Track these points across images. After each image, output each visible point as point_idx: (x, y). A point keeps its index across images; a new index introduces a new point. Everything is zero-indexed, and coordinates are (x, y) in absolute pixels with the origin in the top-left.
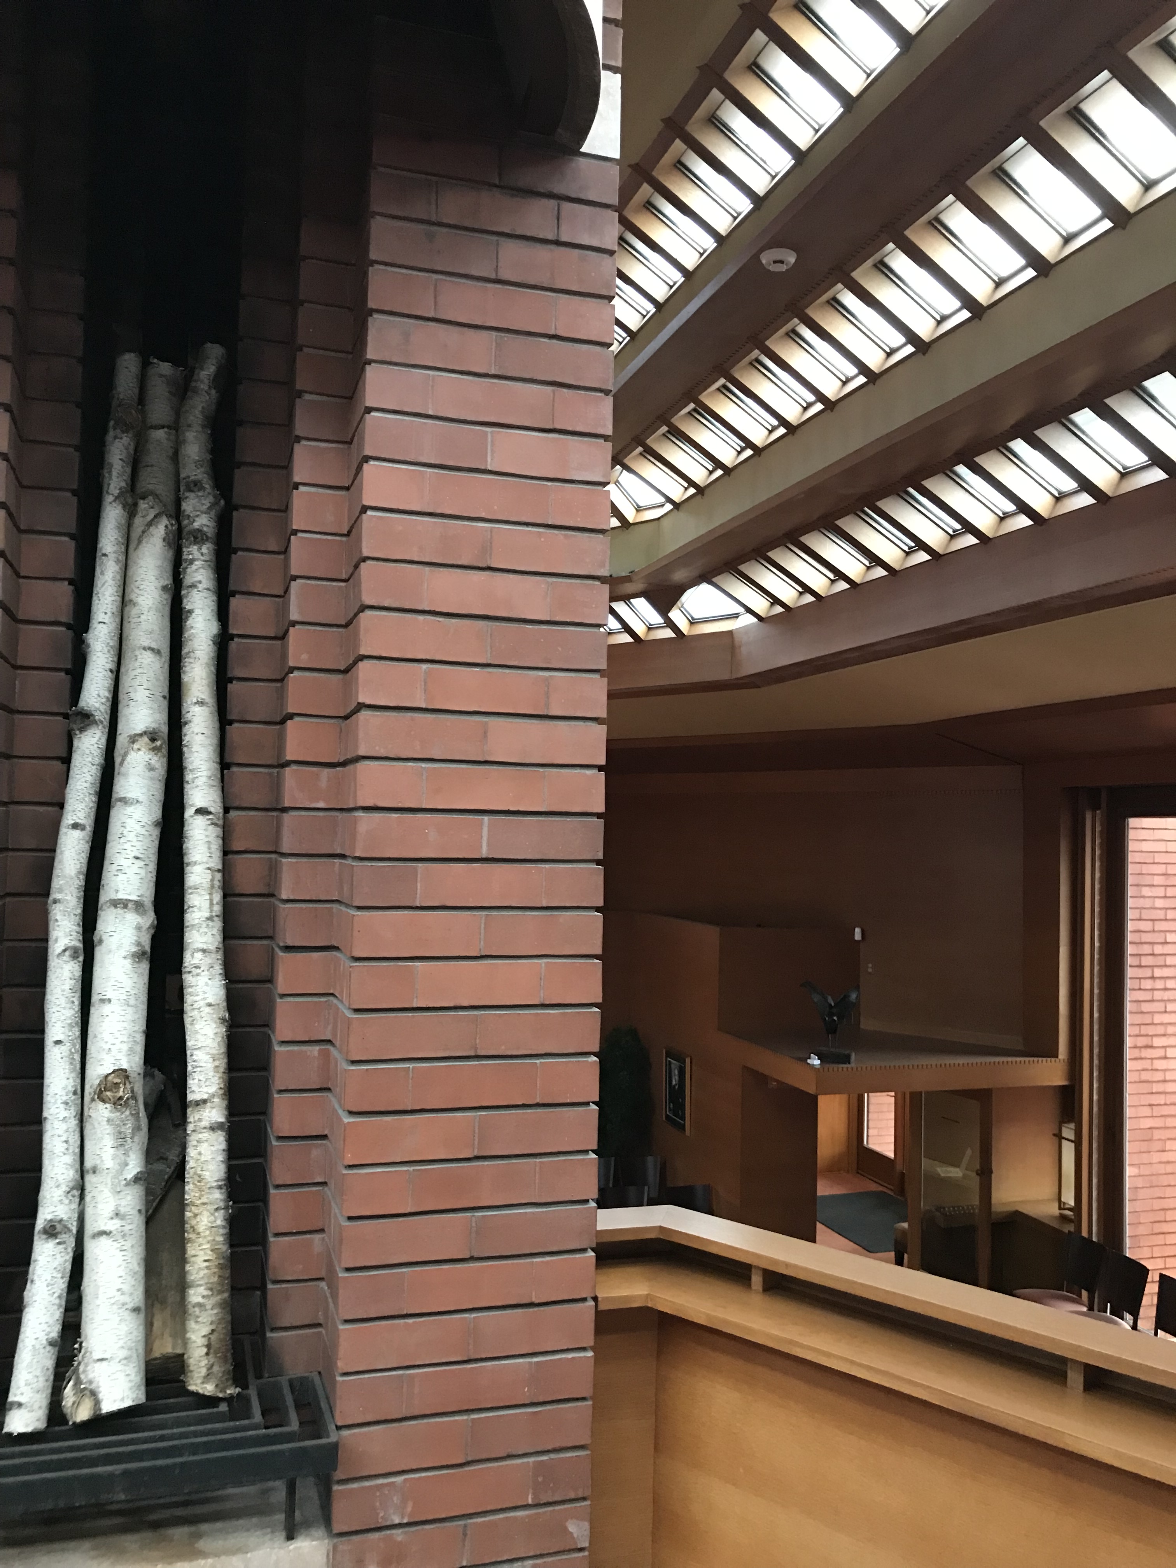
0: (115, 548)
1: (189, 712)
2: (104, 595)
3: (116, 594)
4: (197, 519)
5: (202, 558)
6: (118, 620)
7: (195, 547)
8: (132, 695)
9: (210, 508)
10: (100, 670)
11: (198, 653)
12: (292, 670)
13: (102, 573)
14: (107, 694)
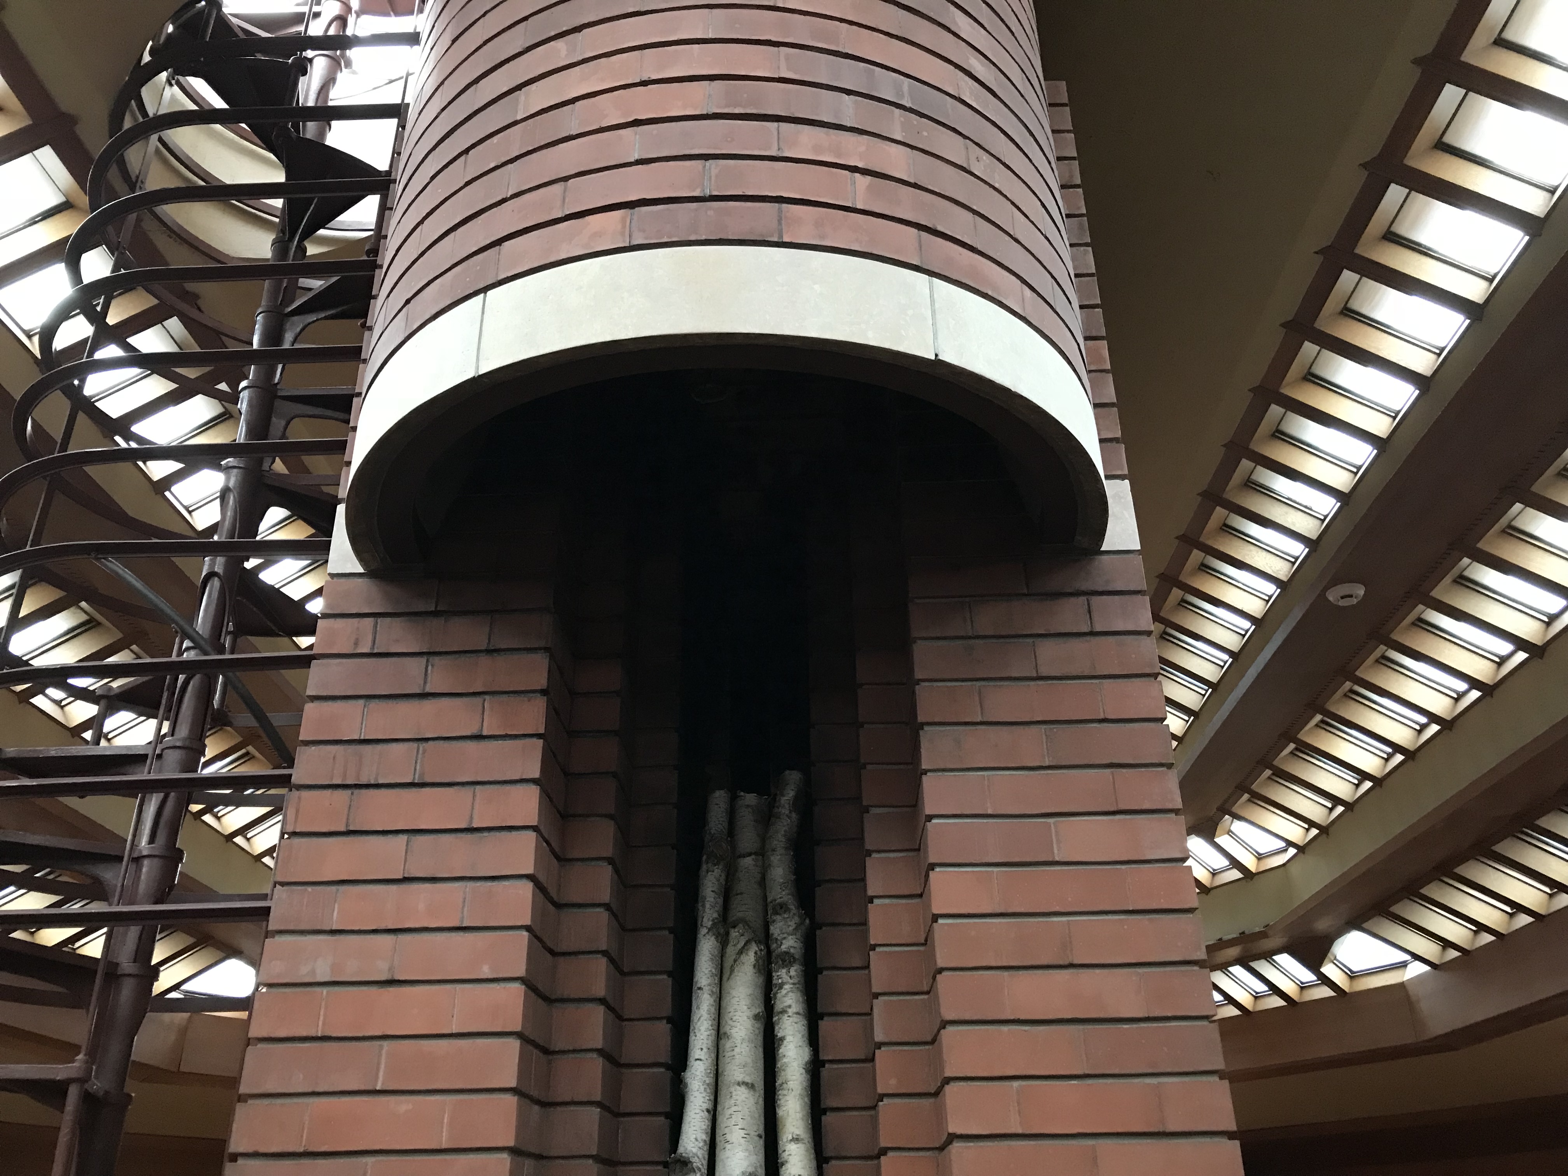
0: (709, 981)
1: (785, 1151)
2: (700, 1030)
3: (710, 1028)
4: (784, 942)
5: (791, 981)
6: (713, 1056)
7: (784, 971)
8: (728, 1137)
9: (796, 929)
10: (697, 1111)
11: (791, 1084)
12: (881, 1097)
13: (698, 1008)
14: (704, 1137)
